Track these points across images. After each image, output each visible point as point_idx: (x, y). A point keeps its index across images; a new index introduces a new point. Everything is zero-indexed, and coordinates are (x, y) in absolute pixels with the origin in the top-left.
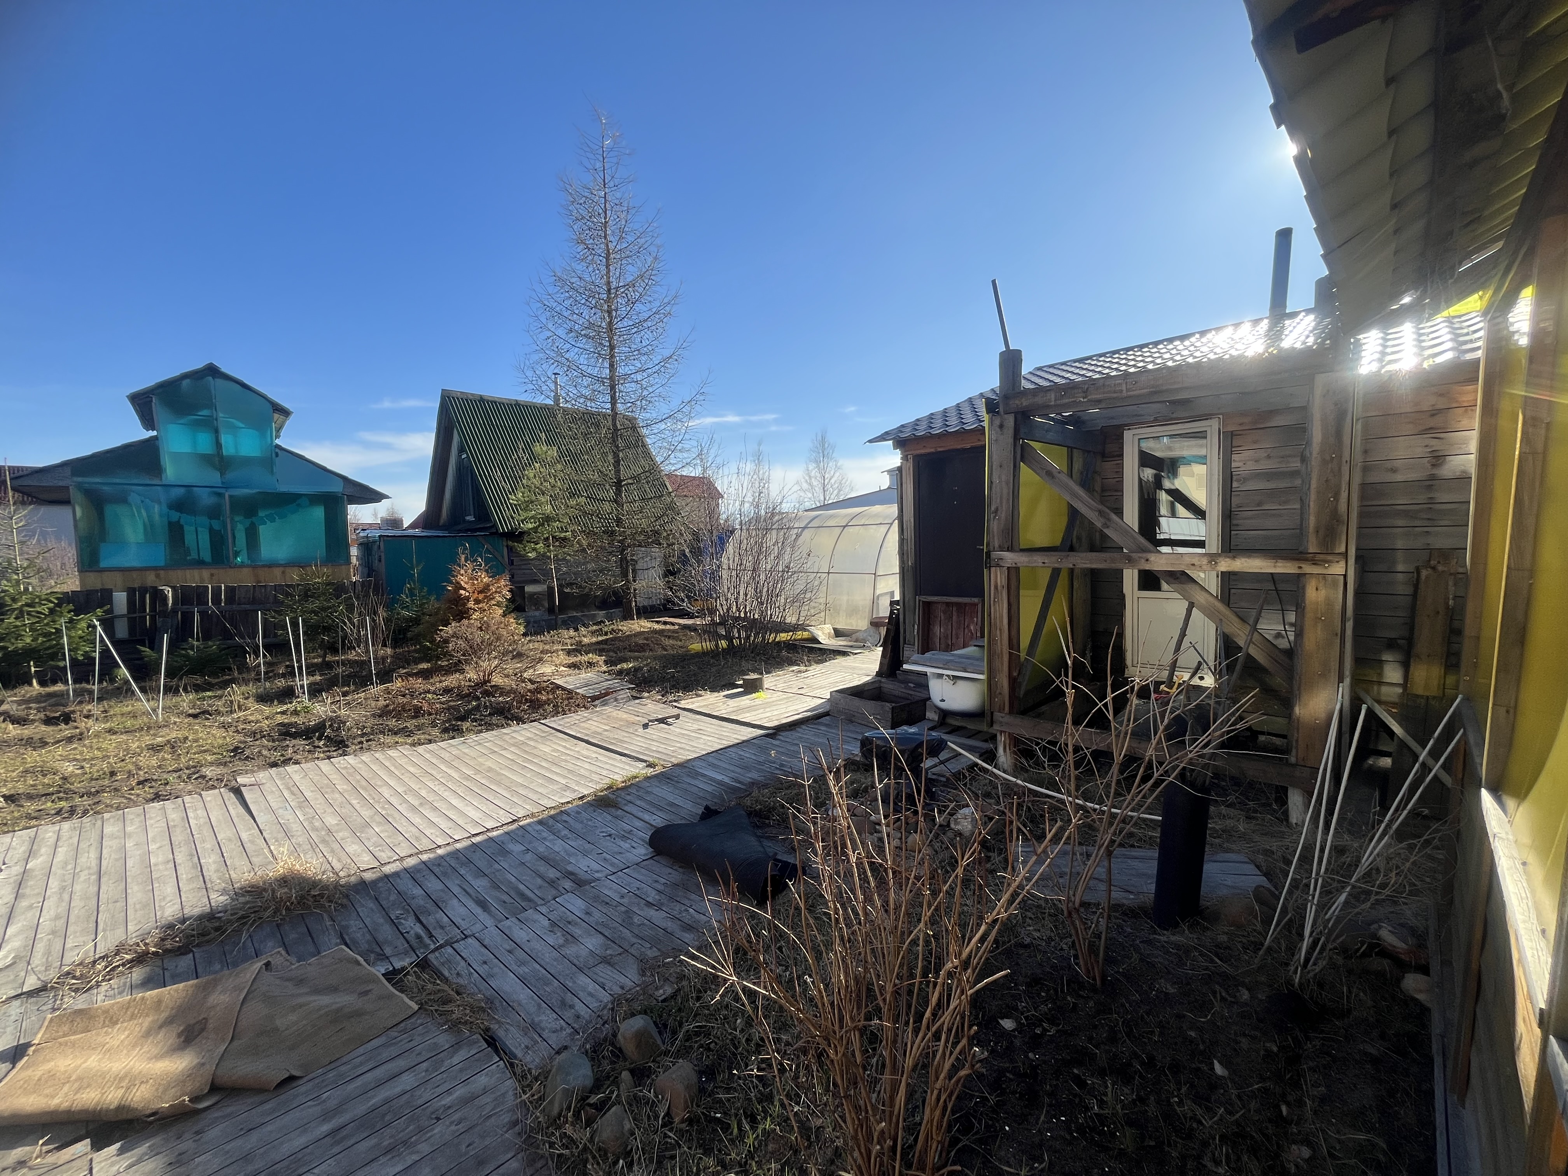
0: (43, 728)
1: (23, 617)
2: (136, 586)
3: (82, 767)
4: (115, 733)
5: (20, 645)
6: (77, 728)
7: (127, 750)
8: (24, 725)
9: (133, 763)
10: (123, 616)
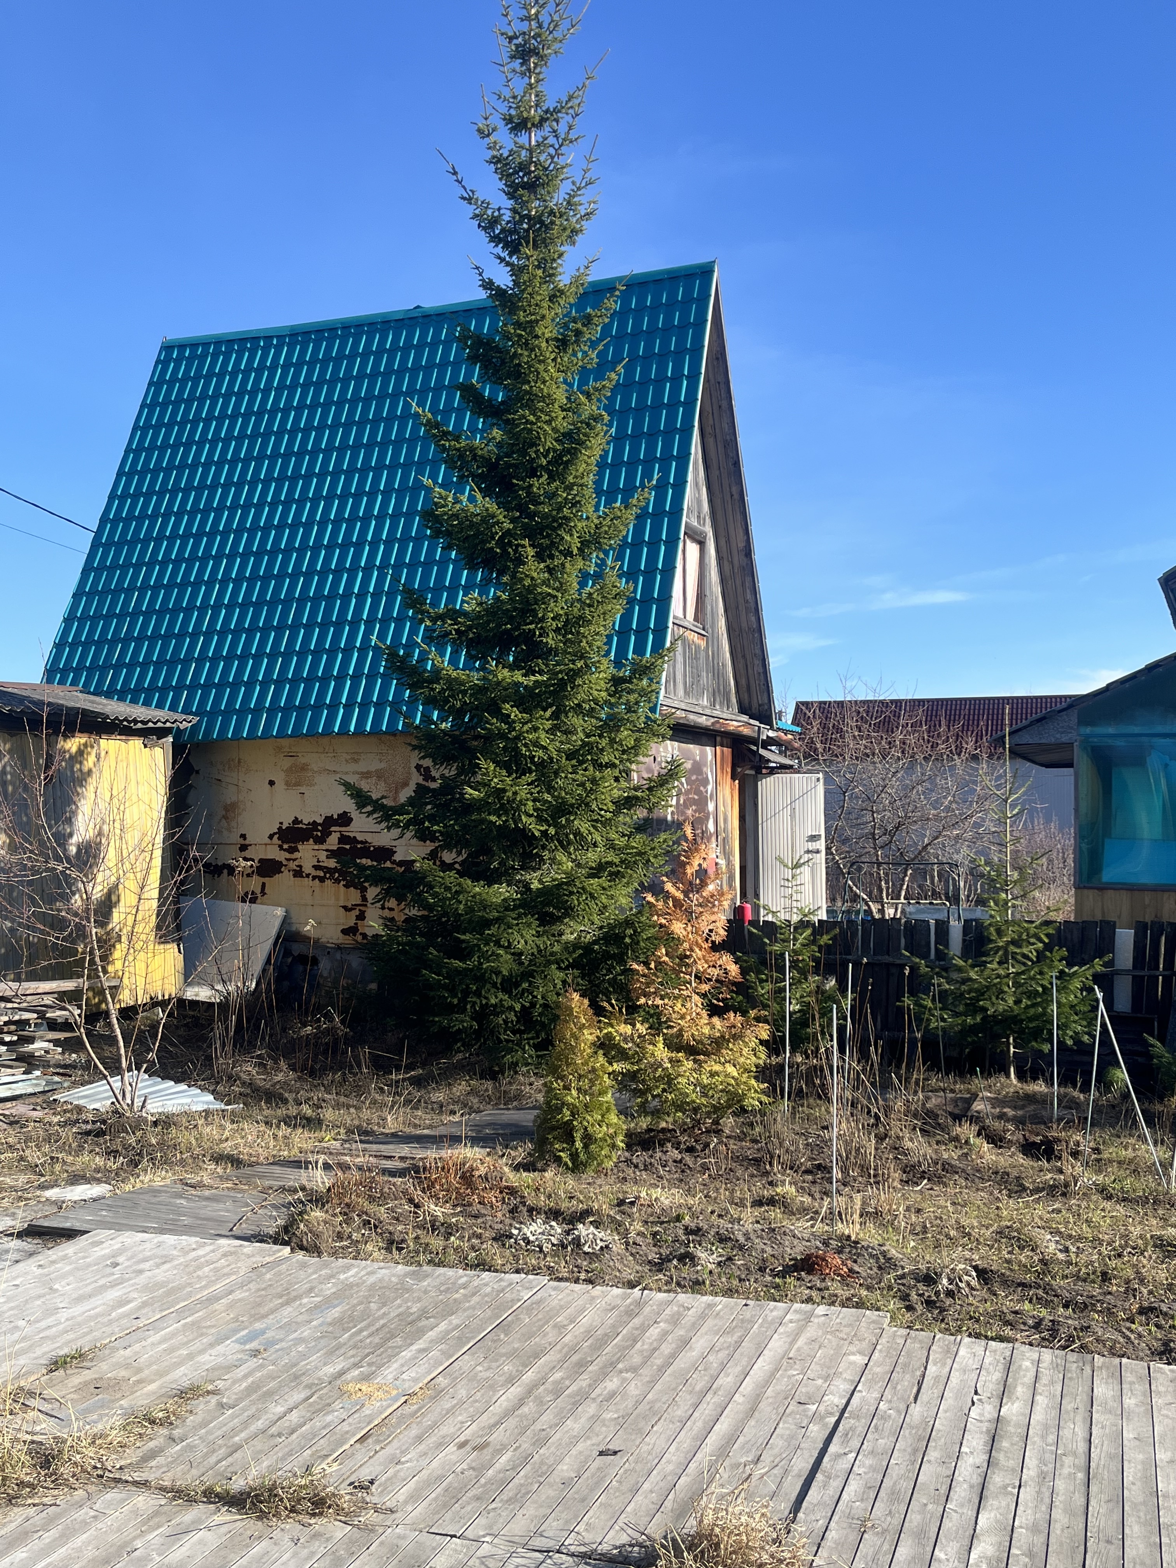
0: (1021, 1159)
1: (1007, 962)
2: (1148, 919)
3: (1066, 1250)
4: (1109, 1198)
5: (1001, 1009)
6: (1061, 1171)
7: (1125, 1236)
8: (1001, 1147)
9: (1134, 1266)
10: (1126, 972)
